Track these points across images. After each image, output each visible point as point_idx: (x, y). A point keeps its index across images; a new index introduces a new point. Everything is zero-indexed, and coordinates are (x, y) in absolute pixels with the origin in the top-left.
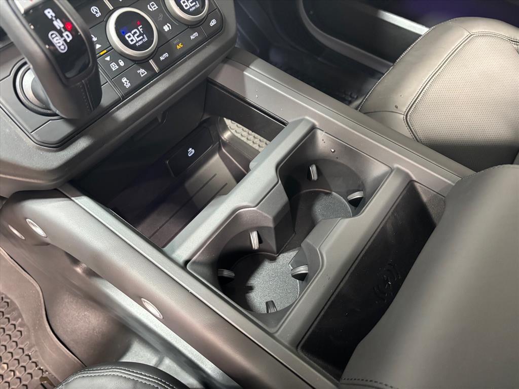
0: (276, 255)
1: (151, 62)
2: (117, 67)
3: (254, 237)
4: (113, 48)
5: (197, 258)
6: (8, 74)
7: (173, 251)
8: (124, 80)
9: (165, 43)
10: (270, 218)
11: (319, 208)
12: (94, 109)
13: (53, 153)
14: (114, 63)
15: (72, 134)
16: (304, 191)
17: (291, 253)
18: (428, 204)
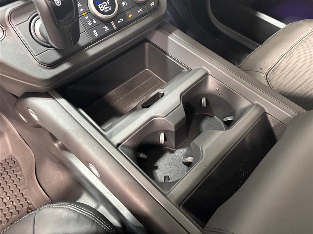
0: (174, 150)
1: (112, 23)
2: (92, 24)
3: (162, 136)
4: (90, 12)
5: (125, 144)
6: (27, 19)
7: (111, 137)
8: (95, 31)
9: (122, 12)
10: (173, 125)
11: (205, 124)
12: (74, 45)
13: (48, 70)
14: (90, 21)
15: (60, 60)
16: (197, 113)
17: (184, 149)
18: (274, 129)
